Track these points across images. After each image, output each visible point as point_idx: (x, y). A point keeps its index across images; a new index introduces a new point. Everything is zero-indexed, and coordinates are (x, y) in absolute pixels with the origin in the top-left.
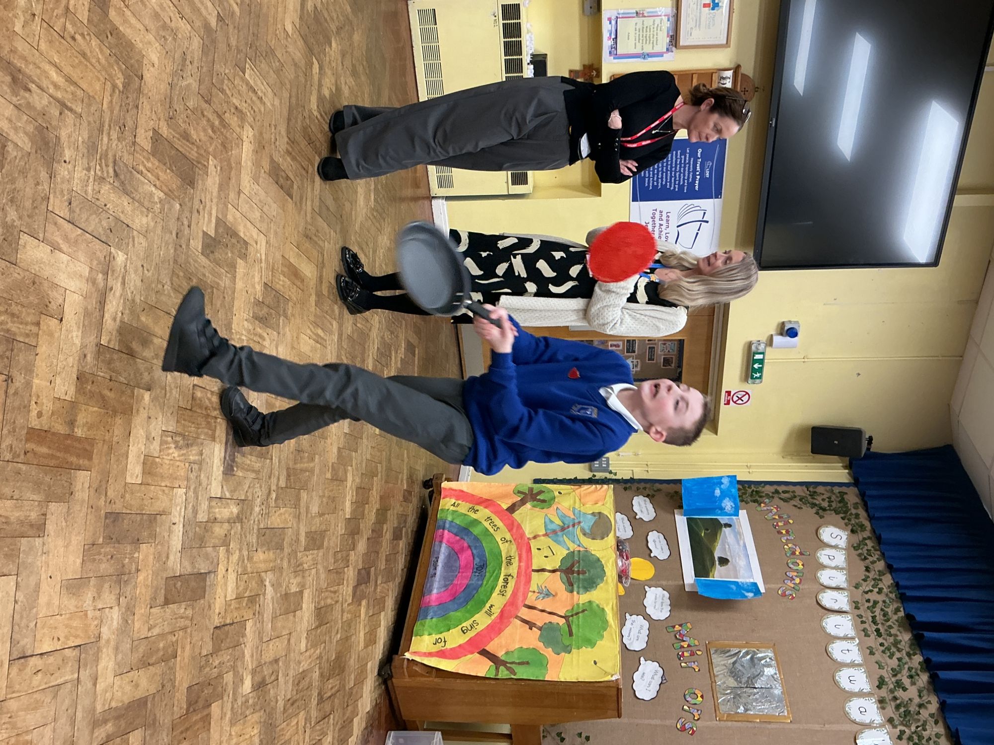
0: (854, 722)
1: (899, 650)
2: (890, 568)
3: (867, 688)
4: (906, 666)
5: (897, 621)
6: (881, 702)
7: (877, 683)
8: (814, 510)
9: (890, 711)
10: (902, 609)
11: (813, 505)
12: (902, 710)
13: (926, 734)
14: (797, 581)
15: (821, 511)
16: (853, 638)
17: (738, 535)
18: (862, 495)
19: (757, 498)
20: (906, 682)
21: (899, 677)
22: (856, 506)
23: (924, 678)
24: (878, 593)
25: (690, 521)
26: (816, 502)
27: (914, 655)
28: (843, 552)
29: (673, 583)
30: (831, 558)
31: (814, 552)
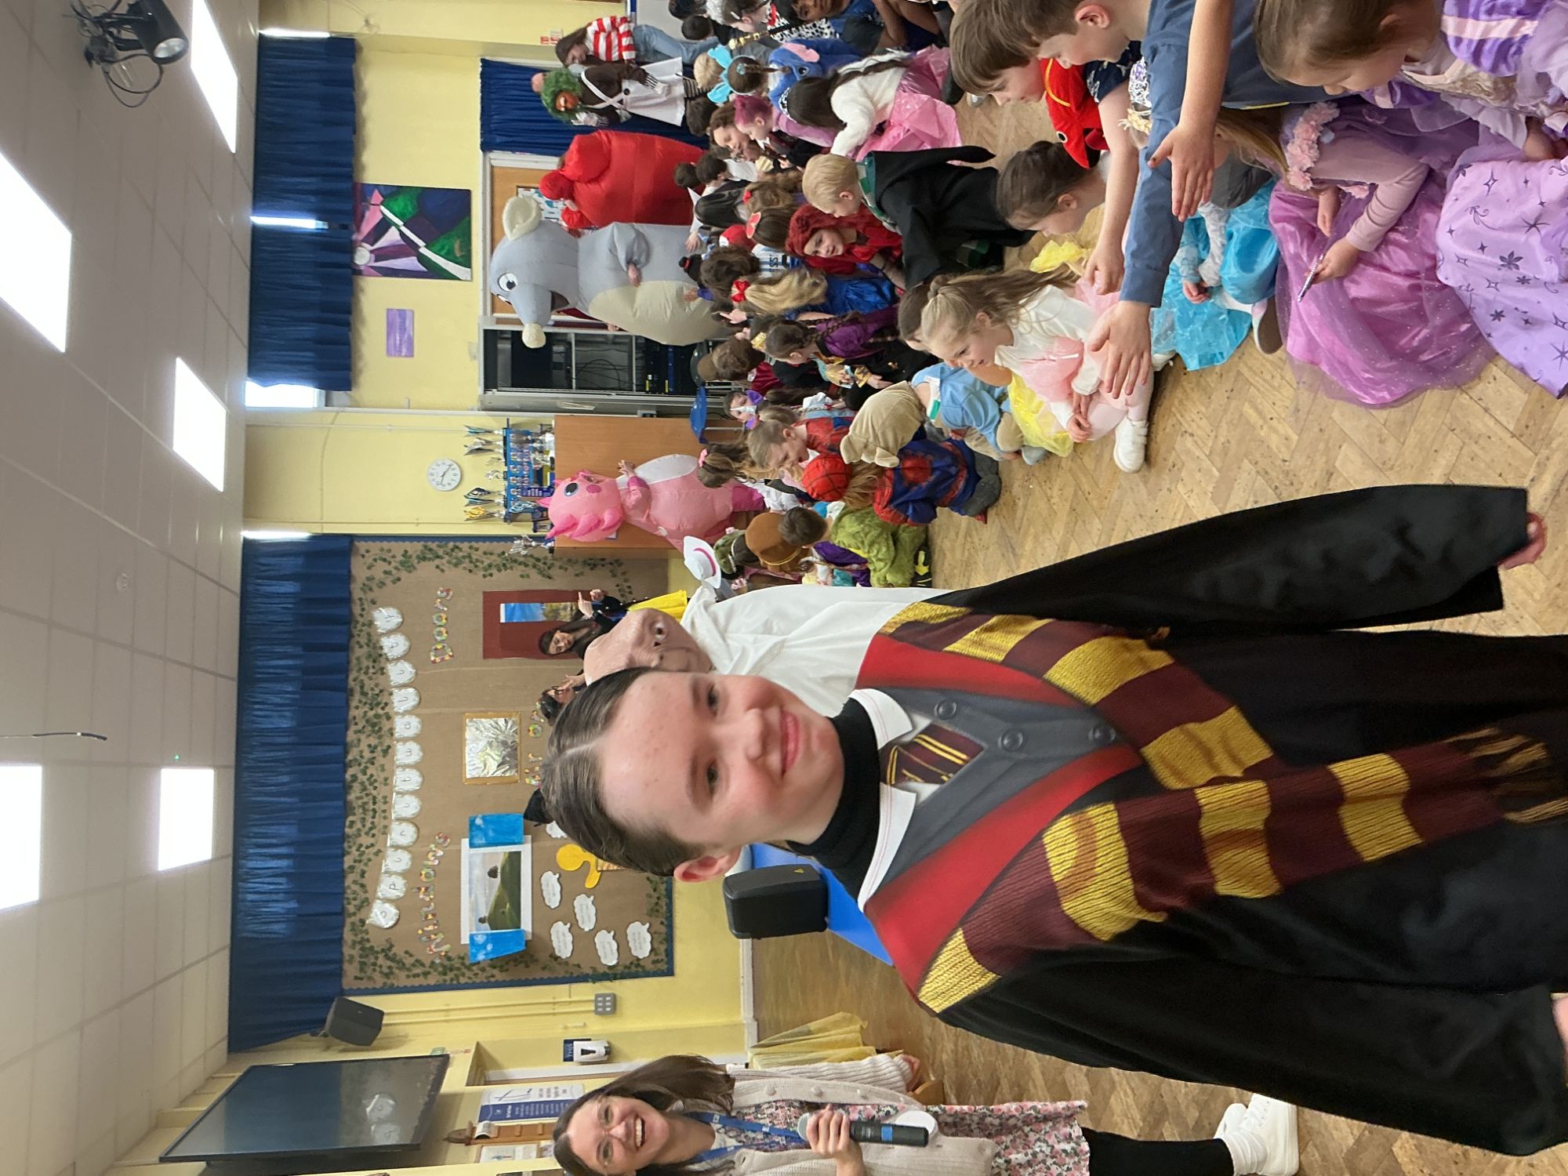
0: (417, 715)
1: (362, 783)
2: (342, 875)
3: (399, 746)
4: (363, 765)
5: (354, 814)
6: (391, 732)
7: (390, 751)
8: (394, 950)
9: (386, 725)
10: (347, 823)
11: (392, 959)
12: (377, 728)
13: (366, 708)
14: (431, 854)
15: (386, 952)
16: (398, 793)
17: (474, 908)
18: (339, 974)
19: (447, 963)
20: (367, 755)
21: (371, 755)
22: (351, 959)
23: (350, 757)
24: (361, 845)
25: (518, 925)
26: (389, 963)
27: (352, 776)
28: (379, 894)
29: (541, 844)
30: (393, 886)
31: (406, 892)
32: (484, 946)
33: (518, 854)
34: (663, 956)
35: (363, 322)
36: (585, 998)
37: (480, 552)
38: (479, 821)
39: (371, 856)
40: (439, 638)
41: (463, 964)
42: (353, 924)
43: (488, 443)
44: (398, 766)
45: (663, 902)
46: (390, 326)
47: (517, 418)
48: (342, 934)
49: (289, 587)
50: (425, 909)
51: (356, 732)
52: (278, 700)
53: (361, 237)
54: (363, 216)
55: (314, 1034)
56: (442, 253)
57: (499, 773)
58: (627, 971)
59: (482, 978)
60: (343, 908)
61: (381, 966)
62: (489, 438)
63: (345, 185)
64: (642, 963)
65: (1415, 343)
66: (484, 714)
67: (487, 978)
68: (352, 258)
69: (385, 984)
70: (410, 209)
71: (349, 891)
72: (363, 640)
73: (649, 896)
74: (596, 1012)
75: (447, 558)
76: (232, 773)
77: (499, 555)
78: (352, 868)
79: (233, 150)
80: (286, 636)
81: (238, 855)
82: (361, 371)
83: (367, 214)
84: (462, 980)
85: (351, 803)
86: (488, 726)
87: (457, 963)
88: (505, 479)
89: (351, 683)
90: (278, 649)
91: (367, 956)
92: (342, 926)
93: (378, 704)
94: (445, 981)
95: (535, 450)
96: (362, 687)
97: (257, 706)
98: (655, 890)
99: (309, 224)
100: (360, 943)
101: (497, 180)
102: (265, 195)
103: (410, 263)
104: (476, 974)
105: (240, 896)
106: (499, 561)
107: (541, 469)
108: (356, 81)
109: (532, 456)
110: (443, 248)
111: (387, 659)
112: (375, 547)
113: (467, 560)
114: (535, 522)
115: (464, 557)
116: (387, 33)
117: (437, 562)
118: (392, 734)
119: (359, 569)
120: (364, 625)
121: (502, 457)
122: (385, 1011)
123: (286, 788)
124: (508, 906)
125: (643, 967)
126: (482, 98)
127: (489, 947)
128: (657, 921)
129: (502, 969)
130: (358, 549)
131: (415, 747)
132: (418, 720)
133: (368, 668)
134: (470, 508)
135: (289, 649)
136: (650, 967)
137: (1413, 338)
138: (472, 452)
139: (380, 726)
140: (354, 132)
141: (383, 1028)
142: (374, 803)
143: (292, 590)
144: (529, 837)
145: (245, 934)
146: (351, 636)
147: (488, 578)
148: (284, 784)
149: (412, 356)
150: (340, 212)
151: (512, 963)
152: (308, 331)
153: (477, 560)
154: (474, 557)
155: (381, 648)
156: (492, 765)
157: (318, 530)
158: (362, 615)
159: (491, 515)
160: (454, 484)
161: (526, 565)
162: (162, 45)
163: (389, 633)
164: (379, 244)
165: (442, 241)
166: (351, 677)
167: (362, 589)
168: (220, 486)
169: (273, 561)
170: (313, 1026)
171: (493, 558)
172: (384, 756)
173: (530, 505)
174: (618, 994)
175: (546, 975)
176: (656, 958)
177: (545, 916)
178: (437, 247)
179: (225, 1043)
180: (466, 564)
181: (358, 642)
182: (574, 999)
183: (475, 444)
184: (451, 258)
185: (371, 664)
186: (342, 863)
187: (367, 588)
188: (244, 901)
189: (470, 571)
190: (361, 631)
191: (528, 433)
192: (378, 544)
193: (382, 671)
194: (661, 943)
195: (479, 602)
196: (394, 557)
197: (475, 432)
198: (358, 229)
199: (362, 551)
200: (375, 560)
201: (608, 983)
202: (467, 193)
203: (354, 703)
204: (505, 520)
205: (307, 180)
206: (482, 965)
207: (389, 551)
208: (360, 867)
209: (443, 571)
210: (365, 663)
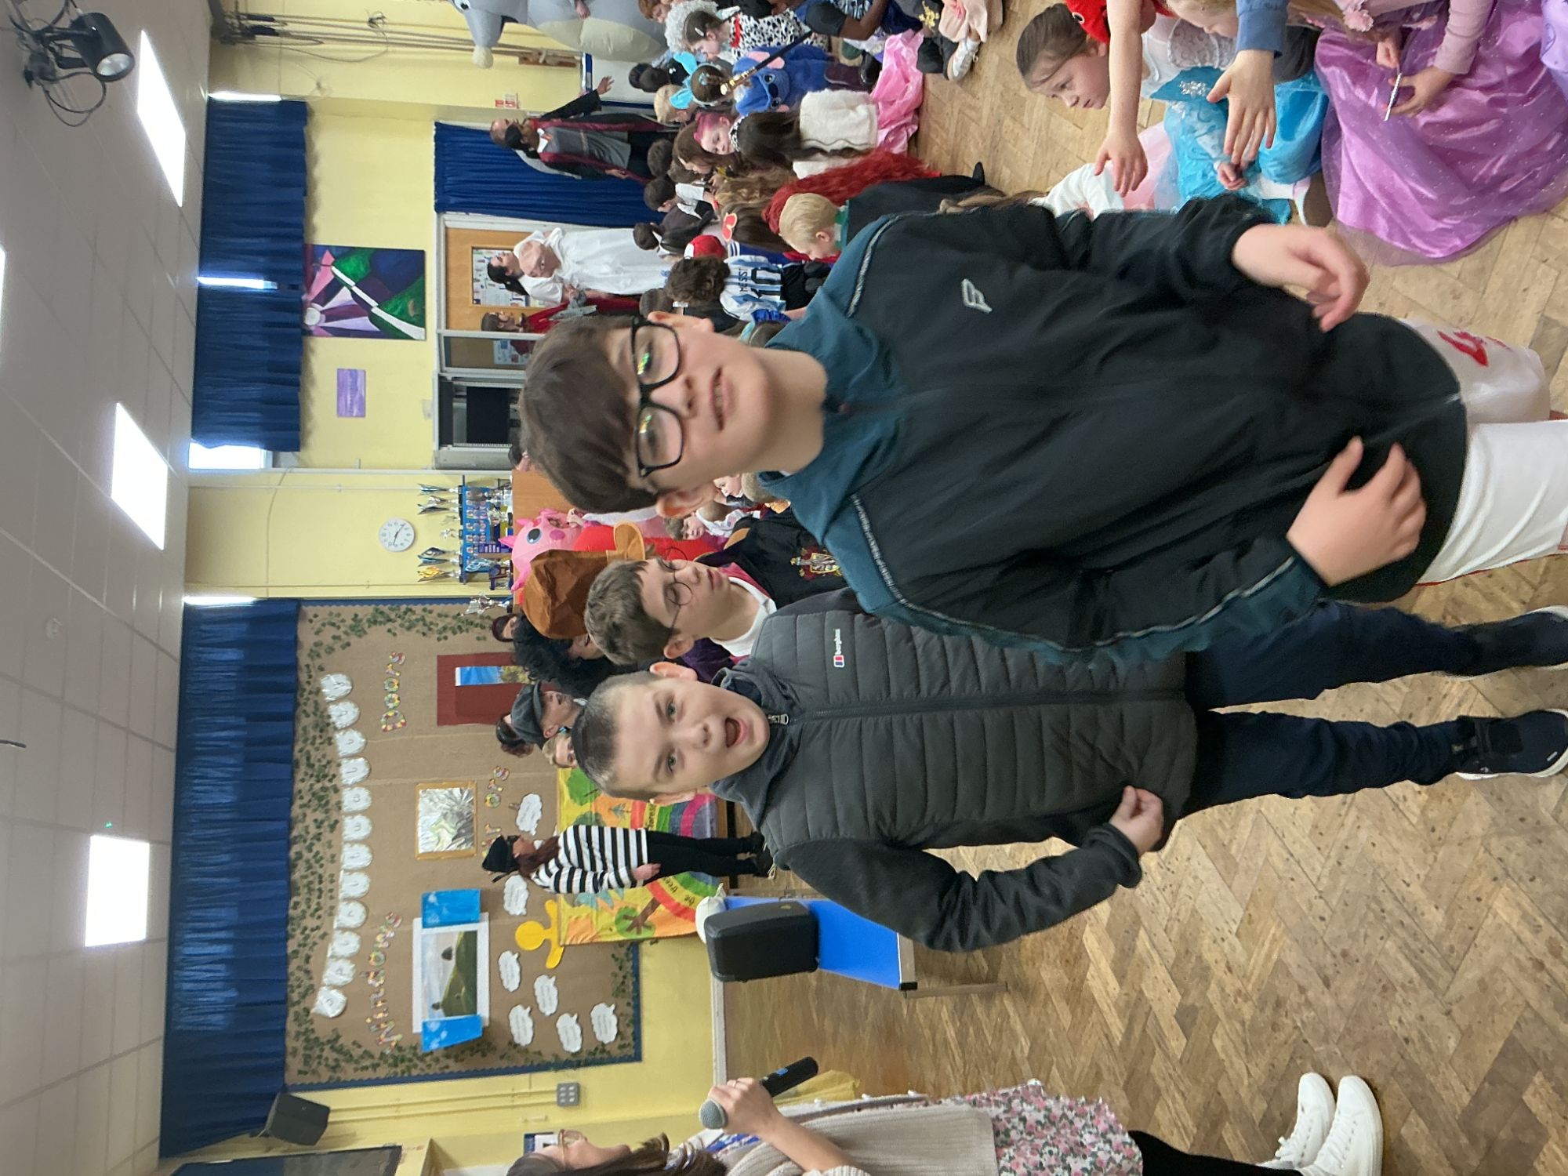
0: (367, 787)
1: (308, 861)
2: (284, 961)
3: (348, 821)
4: (308, 842)
5: (299, 895)
6: (339, 806)
7: (338, 826)
8: (341, 1041)
9: (333, 799)
10: (291, 904)
11: (340, 1051)
12: (323, 802)
13: (312, 781)
14: (380, 936)
15: (333, 1042)
16: (346, 871)
17: (427, 993)
18: (282, 1068)
19: (397, 1053)
20: (313, 830)
21: (318, 831)
22: (295, 1052)
23: (295, 833)
24: (305, 929)
25: (474, 1011)
26: (335, 1055)
27: (297, 853)
28: (325, 980)
29: (499, 921)
30: (340, 971)
31: (355, 977)
32: (438, 1033)
33: (474, 934)
34: (630, 1040)
35: (313, 382)
36: (548, 1089)
37: (435, 614)
38: (432, 899)
39: (317, 940)
40: (391, 705)
41: (415, 1054)
42: (297, 1013)
43: (443, 501)
44: (346, 842)
45: (630, 981)
46: (341, 386)
47: (472, 476)
48: (285, 1023)
49: (231, 655)
50: (374, 996)
51: (301, 807)
52: (220, 775)
53: (311, 298)
54: (314, 277)
55: (253, 1135)
56: (396, 313)
57: (454, 847)
58: (591, 1057)
59: (436, 1069)
60: (286, 995)
61: (327, 1059)
62: (444, 496)
63: (296, 245)
64: (607, 1048)
65: (1495, 171)
66: (438, 784)
67: (441, 1069)
68: (302, 319)
69: (331, 1078)
70: (362, 269)
71: (292, 978)
72: (310, 709)
73: (615, 975)
74: (559, 1104)
75: (399, 621)
76: (168, 849)
77: (454, 618)
78: (296, 952)
79: (180, 204)
80: (228, 706)
81: (174, 941)
82: (310, 432)
83: (318, 275)
84: (415, 1072)
85: (295, 882)
86: (443, 796)
87: (408, 1055)
88: (461, 537)
89: (297, 755)
90: (220, 720)
91: (312, 1048)
92: (285, 1016)
93: (325, 776)
94: (396, 1074)
95: (492, 506)
96: (308, 759)
97: (196, 781)
98: (620, 968)
99: (258, 284)
100: (304, 1033)
101: (451, 240)
102: (211, 256)
103: (363, 323)
104: (429, 1066)
105: (177, 986)
106: (454, 623)
107: (499, 525)
108: (307, 143)
109: (489, 513)
110: (396, 307)
111: (336, 729)
112: (323, 611)
113: (421, 623)
114: (492, 580)
115: (417, 620)
116: (340, 96)
117: (389, 625)
118: (340, 808)
119: (306, 634)
120: (311, 693)
121: (457, 515)
122: (332, 1107)
123: (226, 868)
124: (463, 990)
125: (609, 1052)
126: (436, 160)
127: (444, 1035)
128: (623, 1002)
129: (457, 1059)
130: (305, 614)
131: (364, 821)
132: (367, 792)
133: (314, 738)
134: (424, 568)
135: (232, 720)
136: (616, 1052)
137: (1494, 164)
138: (425, 511)
139: (327, 799)
140: (305, 194)
141: (329, 1128)
142: (321, 882)
143: (235, 658)
144: (486, 915)
145: (179, 1027)
146: (297, 705)
147: (443, 641)
148: (222, 864)
149: (363, 416)
150: (290, 272)
151: (468, 1052)
152: (255, 391)
153: (431, 623)
154: (428, 620)
155: (329, 717)
156: (447, 838)
157: (263, 594)
158: (309, 683)
159: (446, 575)
160: (407, 545)
161: (483, 627)
162: (106, 61)
163: (339, 700)
164: (329, 305)
165: (394, 302)
166: (297, 748)
167: (309, 655)
168: (161, 545)
169: (215, 628)
170: (252, 1125)
171: (448, 620)
172: (332, 831)
173: (486, 563)
174: (582, 1083)
175: (504, 1064)
176: (622, 1043)
177: (503, 1000)
178: (390, 307)
179: (156, 1146)
180: (420, 627)
181: (305, 711)
182: (532, 1090)
183: (430, 502)
184: (404, 317)
185: (318, 734)
186: (286, 947)
187: (314, 654)
188: (180, 990)
189: (424, 634)
190: (308, 699)
191: (487, 490)
192: (327, 608)
193: (330, 741)
194: (628, 1025)
195: (432, 668)
196: (343, 621)
197: (430, 490)
198: (309, 290)
199: (310, 616)
200: (323, 625)
201: (571, 1072)
202: (420, 256)
203: (299, 775)
204: (461, 580)
205: (256, 241)
206: (435, 1055)
207: (339, 615)
208: (304, 952)
209: (395, 634)
210: (312, 733)
